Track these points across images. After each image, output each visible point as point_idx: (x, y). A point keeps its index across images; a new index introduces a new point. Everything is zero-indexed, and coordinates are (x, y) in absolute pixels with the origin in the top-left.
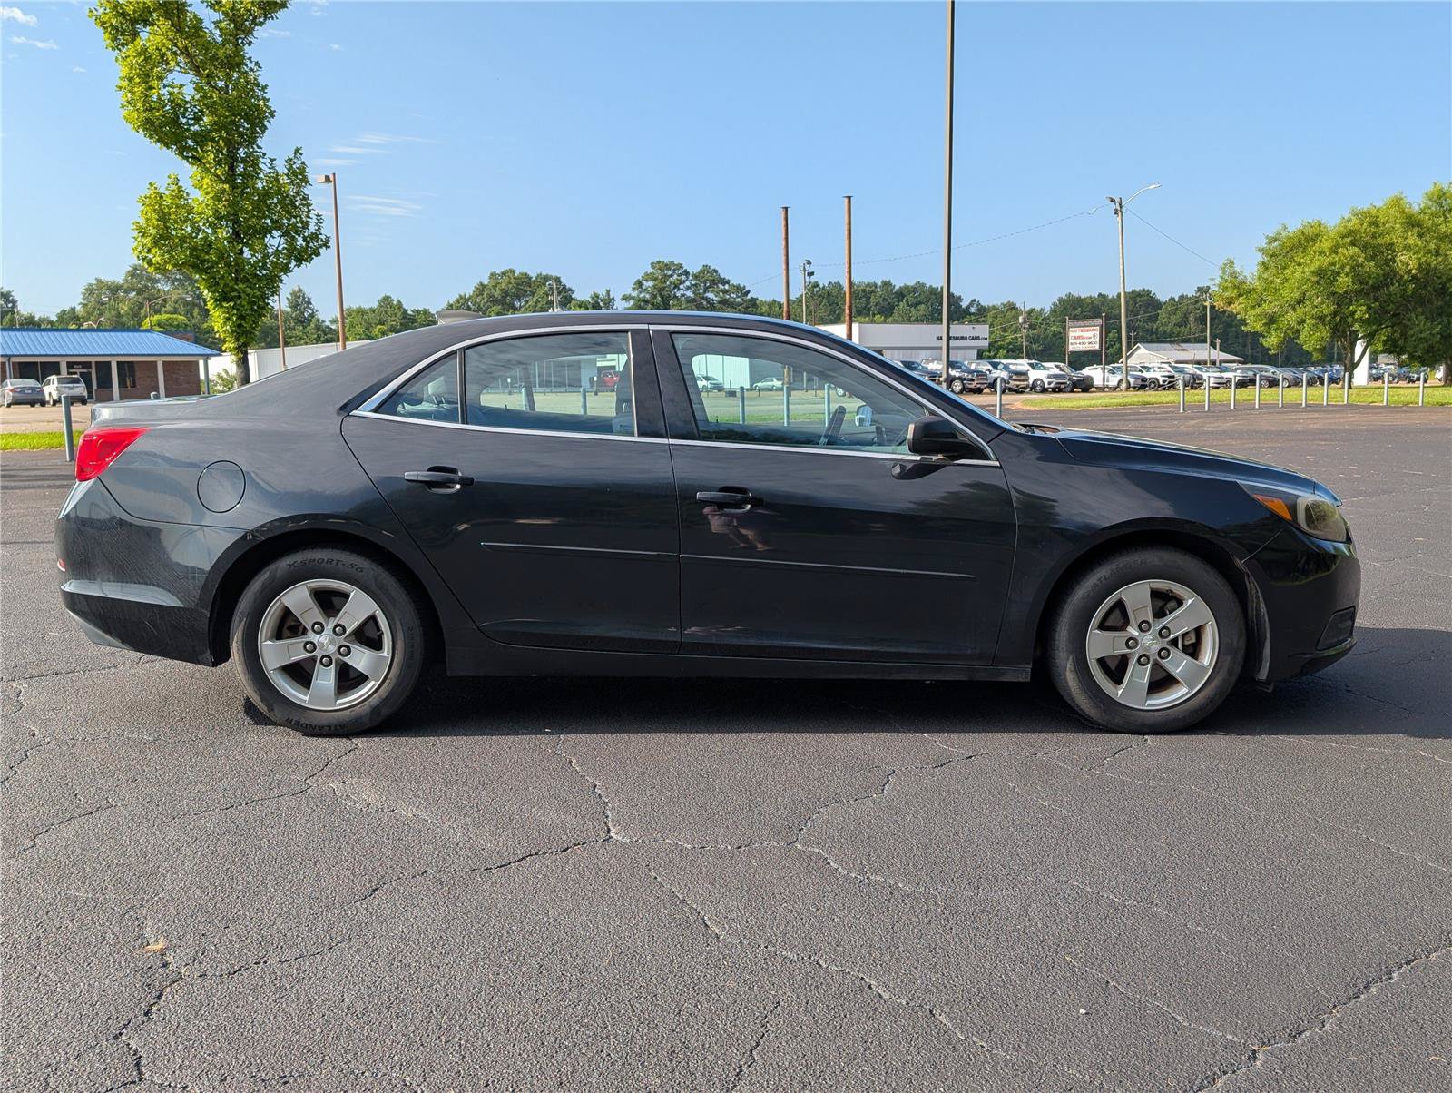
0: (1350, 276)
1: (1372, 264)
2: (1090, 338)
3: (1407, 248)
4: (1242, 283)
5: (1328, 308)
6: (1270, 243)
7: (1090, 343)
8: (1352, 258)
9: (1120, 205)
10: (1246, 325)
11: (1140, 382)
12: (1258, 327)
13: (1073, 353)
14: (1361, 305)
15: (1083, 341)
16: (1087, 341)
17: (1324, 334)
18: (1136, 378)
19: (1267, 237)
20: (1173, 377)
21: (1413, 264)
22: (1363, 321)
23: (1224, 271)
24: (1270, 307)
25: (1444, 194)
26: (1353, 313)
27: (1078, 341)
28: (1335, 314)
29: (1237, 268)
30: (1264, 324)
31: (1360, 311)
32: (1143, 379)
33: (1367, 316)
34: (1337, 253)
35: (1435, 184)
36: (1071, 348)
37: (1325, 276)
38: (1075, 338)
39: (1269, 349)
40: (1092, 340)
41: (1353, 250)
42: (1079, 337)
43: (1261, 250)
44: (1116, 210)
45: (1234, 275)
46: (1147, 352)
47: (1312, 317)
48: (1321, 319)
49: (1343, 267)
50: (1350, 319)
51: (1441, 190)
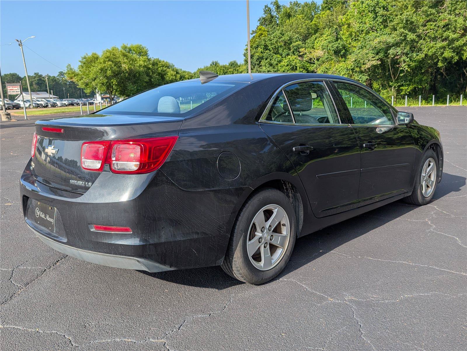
0: (110, 71)
1: (116, 67)
2: (16, 90)
3: (125, 63)
4: (74, 72)
5: (105, 81)
6: (82, 59)
7: (16, 92)
8: (111, 65)
9: (21, 42)
10: (78, 86)
11: (37, 105)
12: (83, 86)
13: (10, 95)
14: (114, 80)
15: (14, 91)
16: (15, 91)
17: (105, 89)
18: (35, 104)
19: (82, 57)
20: (47, 103)
21: (127, 68)
22: (116, 85)
23: (68, 68)
24: (86, 80)
25: (126, 47)
26: (112, 82)
27: (12, 91)
28: (107, 83)
29: (72, 67)
30: (85, 86)
31: (114, 82)
32: (38, 104)
33: (117, 83)
34: (105, 63)
35: (123, 44)
36: (9, 93)
37: (103, 70)
38: (10, 90)
39: (87, 93)
40: (17, 91)
41: (110, 63)
42: (12, 90)
43: (80, 61)
44: (19, 44)
45: (71, 69)
46: (26, 95)
47: (100, 83)
48: (103, 84)
49: (108, 68)
50: (112, 84)
51: (125, 46)
